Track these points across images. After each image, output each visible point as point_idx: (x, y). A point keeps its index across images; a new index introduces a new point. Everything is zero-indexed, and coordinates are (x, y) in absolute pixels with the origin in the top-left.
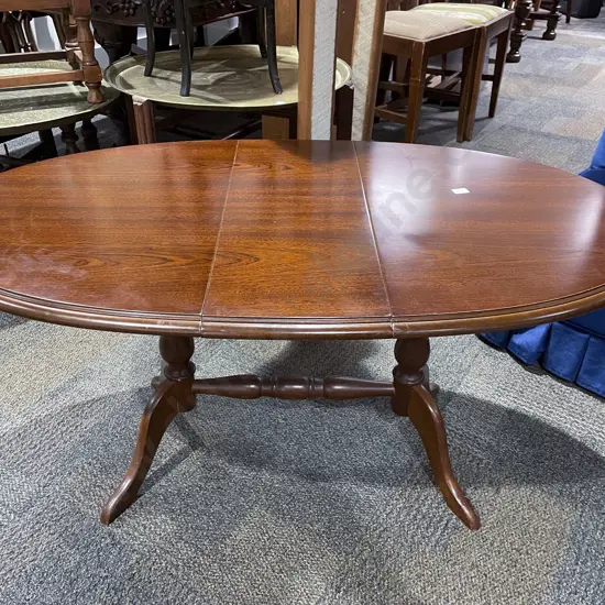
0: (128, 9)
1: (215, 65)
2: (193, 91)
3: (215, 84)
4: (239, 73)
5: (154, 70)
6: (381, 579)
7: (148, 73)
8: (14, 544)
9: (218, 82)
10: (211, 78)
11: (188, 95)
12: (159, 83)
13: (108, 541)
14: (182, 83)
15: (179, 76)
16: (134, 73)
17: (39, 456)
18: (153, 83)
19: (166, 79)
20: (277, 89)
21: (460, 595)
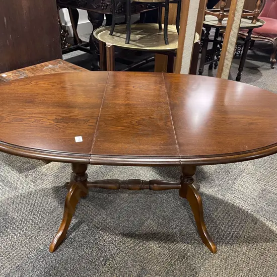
0: (104, 7)
1: (139, 32)
2: (130, 42)
3: (139, 40)
4: (150, 35)
5: (114, 33)
6: (203, 255)
7: (111, 34)
8: (49, 225)
9: (141, 38)
10: (138, 37)
11: (128, 43)
12: (116, 38)
13: (87, 227)
14: (126, 39)
15: (125, 36)
16: (105, 34)
17: (58, 191)
18: (113, 38)
19: (118, 37)
20: (167, 43)
21: (237, 265)
